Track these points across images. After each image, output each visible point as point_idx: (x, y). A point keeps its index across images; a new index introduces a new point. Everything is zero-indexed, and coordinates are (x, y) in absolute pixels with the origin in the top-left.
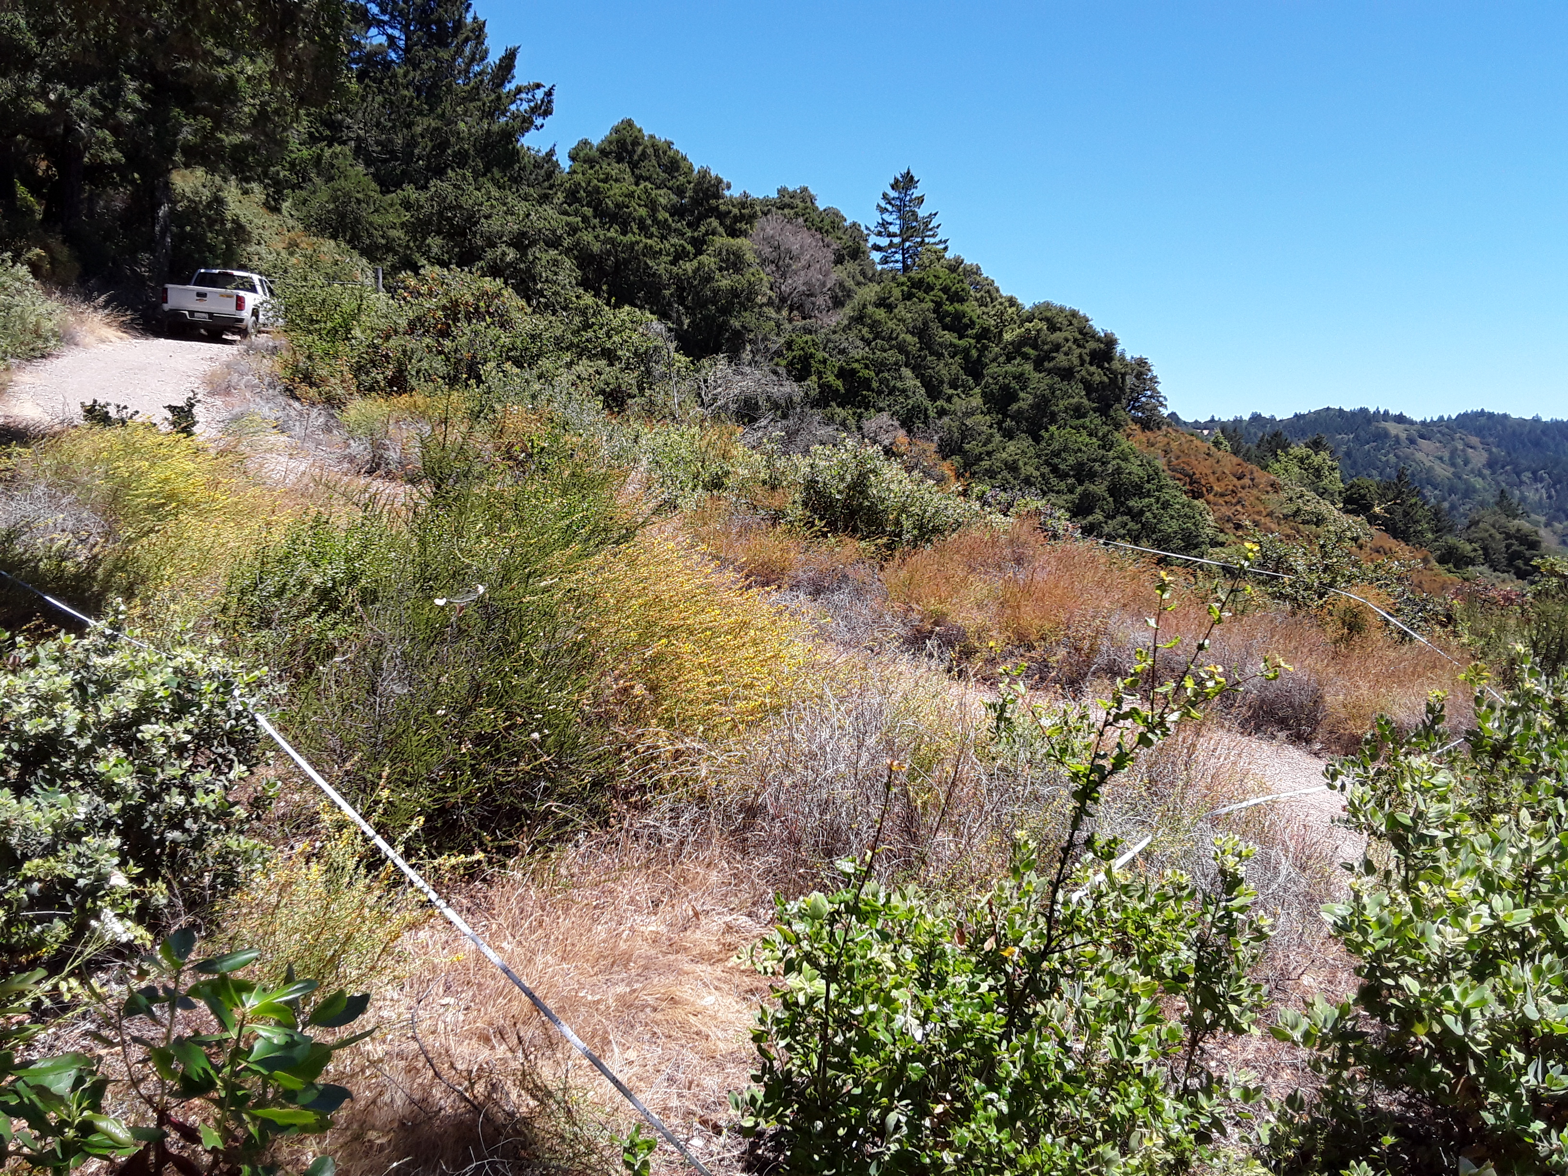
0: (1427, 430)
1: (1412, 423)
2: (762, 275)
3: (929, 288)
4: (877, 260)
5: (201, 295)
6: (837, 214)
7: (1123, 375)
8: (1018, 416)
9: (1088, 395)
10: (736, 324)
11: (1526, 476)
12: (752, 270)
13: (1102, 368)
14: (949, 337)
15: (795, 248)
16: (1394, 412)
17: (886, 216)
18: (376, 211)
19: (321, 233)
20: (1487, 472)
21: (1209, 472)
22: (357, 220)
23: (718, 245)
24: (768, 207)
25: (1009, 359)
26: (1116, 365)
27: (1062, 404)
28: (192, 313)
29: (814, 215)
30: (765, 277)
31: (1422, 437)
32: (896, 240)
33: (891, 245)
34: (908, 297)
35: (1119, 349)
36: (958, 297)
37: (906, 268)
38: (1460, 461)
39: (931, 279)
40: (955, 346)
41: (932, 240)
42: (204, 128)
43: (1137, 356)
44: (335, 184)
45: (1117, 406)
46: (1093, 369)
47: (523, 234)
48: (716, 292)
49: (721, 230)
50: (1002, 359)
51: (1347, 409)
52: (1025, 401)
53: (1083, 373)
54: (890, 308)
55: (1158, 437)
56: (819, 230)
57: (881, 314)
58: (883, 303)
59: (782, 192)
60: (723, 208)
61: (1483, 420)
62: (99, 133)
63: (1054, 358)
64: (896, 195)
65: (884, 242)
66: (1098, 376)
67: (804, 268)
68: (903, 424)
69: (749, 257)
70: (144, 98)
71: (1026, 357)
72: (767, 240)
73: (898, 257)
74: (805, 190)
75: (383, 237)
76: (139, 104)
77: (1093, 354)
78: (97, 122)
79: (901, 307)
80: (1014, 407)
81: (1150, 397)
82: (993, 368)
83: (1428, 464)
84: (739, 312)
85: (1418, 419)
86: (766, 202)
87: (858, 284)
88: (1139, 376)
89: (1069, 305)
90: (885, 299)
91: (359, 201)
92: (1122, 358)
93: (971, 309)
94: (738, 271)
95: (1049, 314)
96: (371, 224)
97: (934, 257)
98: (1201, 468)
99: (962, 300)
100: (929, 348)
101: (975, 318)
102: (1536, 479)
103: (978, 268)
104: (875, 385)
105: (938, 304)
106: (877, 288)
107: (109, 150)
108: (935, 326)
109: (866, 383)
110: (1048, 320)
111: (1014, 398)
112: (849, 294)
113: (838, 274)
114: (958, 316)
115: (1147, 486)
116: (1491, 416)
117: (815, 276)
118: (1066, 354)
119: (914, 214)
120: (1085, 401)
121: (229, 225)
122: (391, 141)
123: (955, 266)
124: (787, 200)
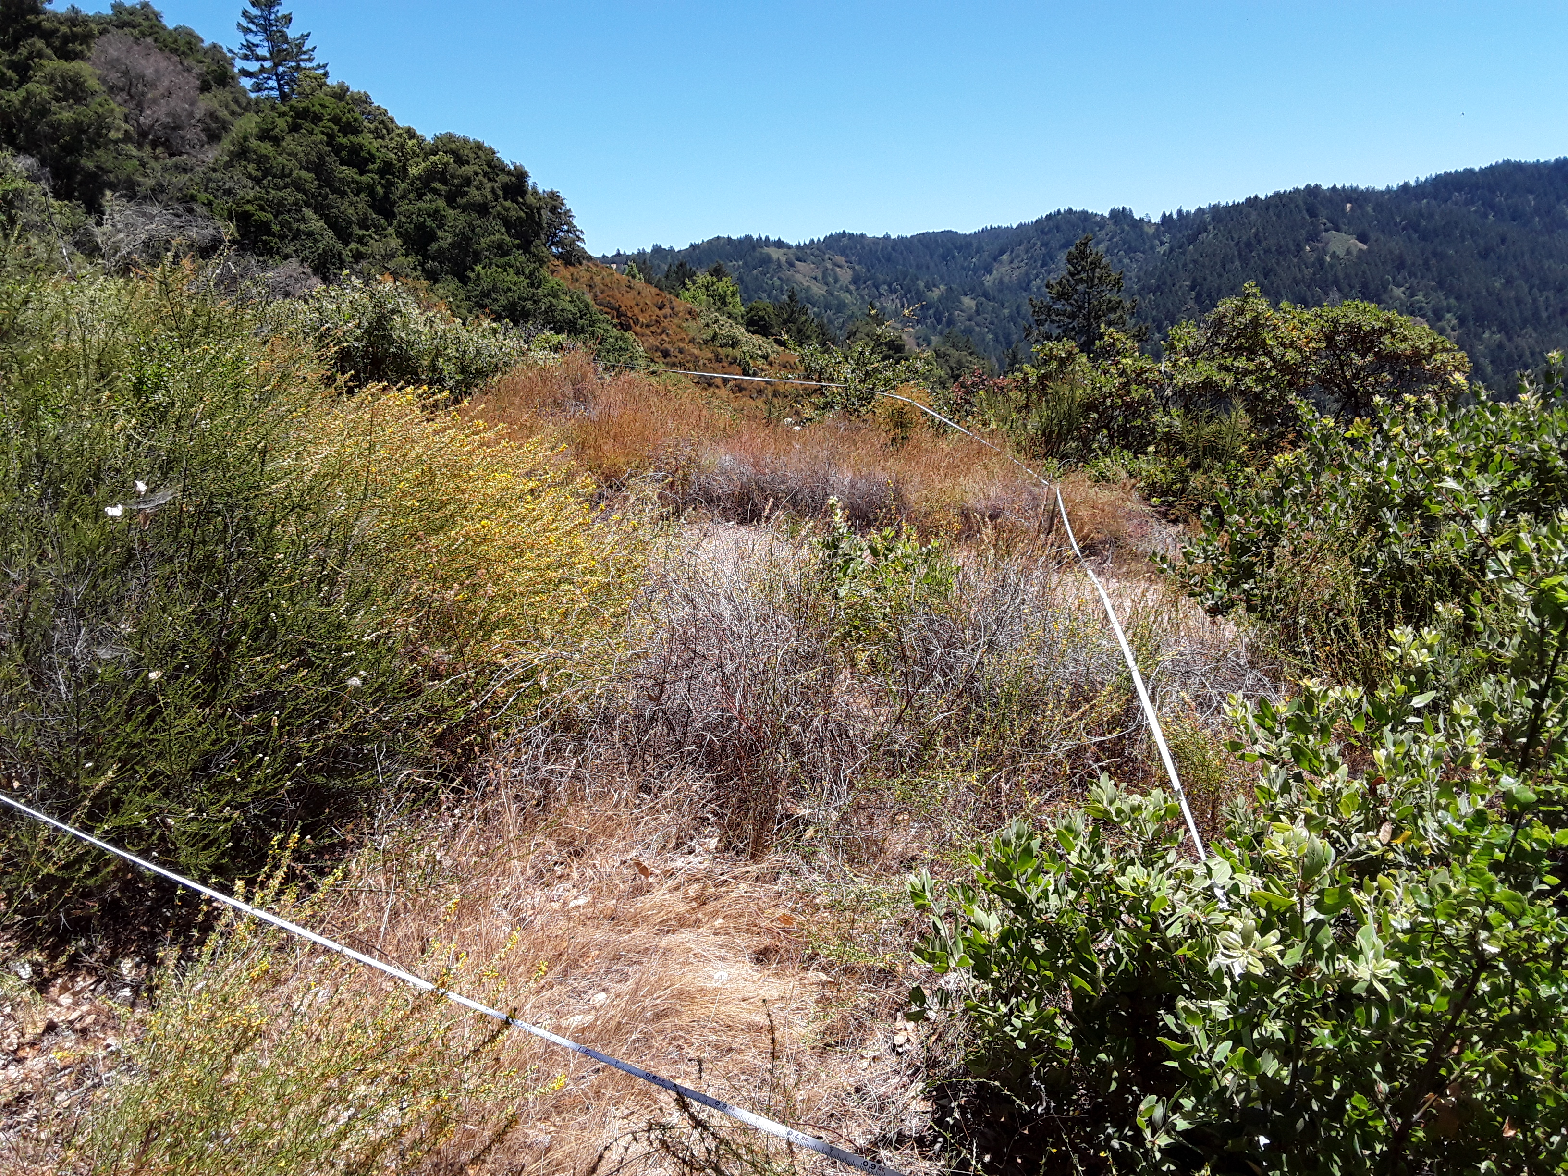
0: (803, 253)
1: (789, 247)
2: (113, 105)
3: (317, 119)
4: (248, 87)
6: (190, 34)
7: (539, 209)
8: (439, 256)
9: (508, 232)
10: (88, 164)
11: (884, 289)
12: (98, 100)
13: (518, 203)
14: (349, 172)
15: (149, 72)
16: (773, 237)
17: (251, 38)
20: (852, 288)
21: (633, 303)
23: (47, 70)
24: (105, 26)
25: (420, 197)
26: (530, 199)
27: (484, 242)
29: (164, 35)
30: (117, 108)
31: (799, 260)
32: (268, 64)
33: (263, 70)
34: (294, 128)
35: (530, 182)
36: (350, 128)
37: (284, 97)
38: (831, 280)
39: (317, 108)
40: (357, 182)
41: (309, 65)
43: (548, 189)
45: (538, 242)
46: (508, 204)
48: (56, 127)
49: (49, 51)
50: (412, 196)
51: (734, 237)
52: (445, 239)
53: (499, 208)
54: (276, 141)
55: (580, 271)
56: (174, 51)
57: (267, 148)
58: (265, 135)
59: (118, 8)
60: (46, 25)
61: (845, 240)
63: (466, 193)
64: (258, 13)
65: (253, 66)
66: (515, 212)
67: (163, 96)
68: (316, 272)
69: (93, 83)
71: (436, 192)
72: (112, 64)
73: (273, 83)
74: (145, 5)
77: (506, 188)
79: (288, 138)
80: (434, 246)
81: (568, 231)
82: (404, 206)
83: (806, 284)
84: (90, 150)
85: (793, 243)
86: (99, 19)
87: (233, 113)
88: (553, 210)
89: (473, 136)
90: (268, 131)
92: (535, 192)
93: (366, 140)
94: (78, 100)
95: (454, 146)
97: (314, 84)
98: (626, 300)
99: (356, 132)
100: (330, 186)
101: (374, 151)
102: (892, 291)
103: (368, 96)
104: (275, 228)
105: (331, 137)
106: (257, 119)
108: (332, 161)
109: (264, 227)
110: (453, 152)
111: (433, 237)
112: (225, 126)
113: (206, 103)
114: (356, 150)
115: (580, 322)
116: (851, 236)
117: (178, 104)
118: (478, 188)
119: (284, 35)
120: (507, 238)
123: (341, 94)
124: (126, 17)
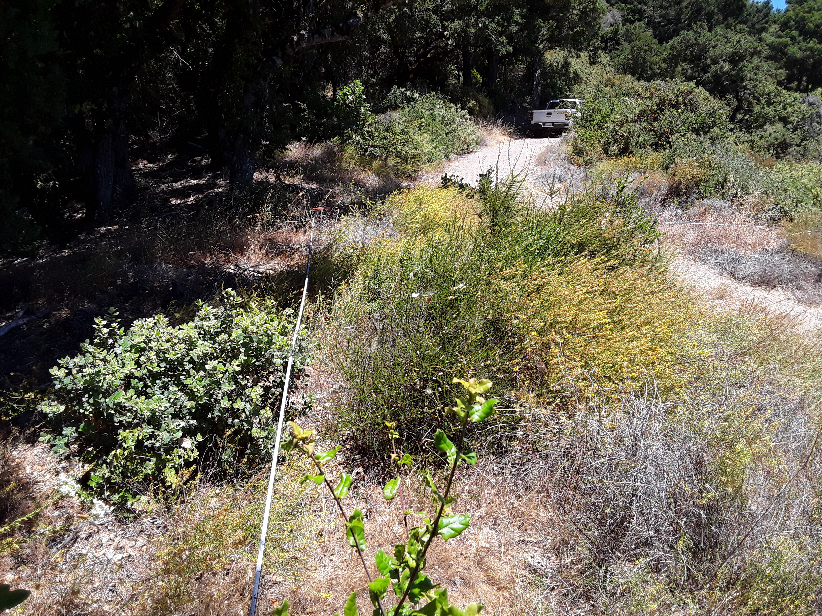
5: (549, 114)
18: (656, 54)
19: (625, 72)
22: (645, 62)
28: (544, 124)
42: (552, 26)
44: (633, 44)
47: (735, 53)
62: (501, 39)
70: (523, 17)
75: (658, 68)
76: (520, 21)
78: (500, 34)
91: (645, 51)
96: (652, 63)
107: (505, 47)
121: (572, 75)
122: (668, 14)
